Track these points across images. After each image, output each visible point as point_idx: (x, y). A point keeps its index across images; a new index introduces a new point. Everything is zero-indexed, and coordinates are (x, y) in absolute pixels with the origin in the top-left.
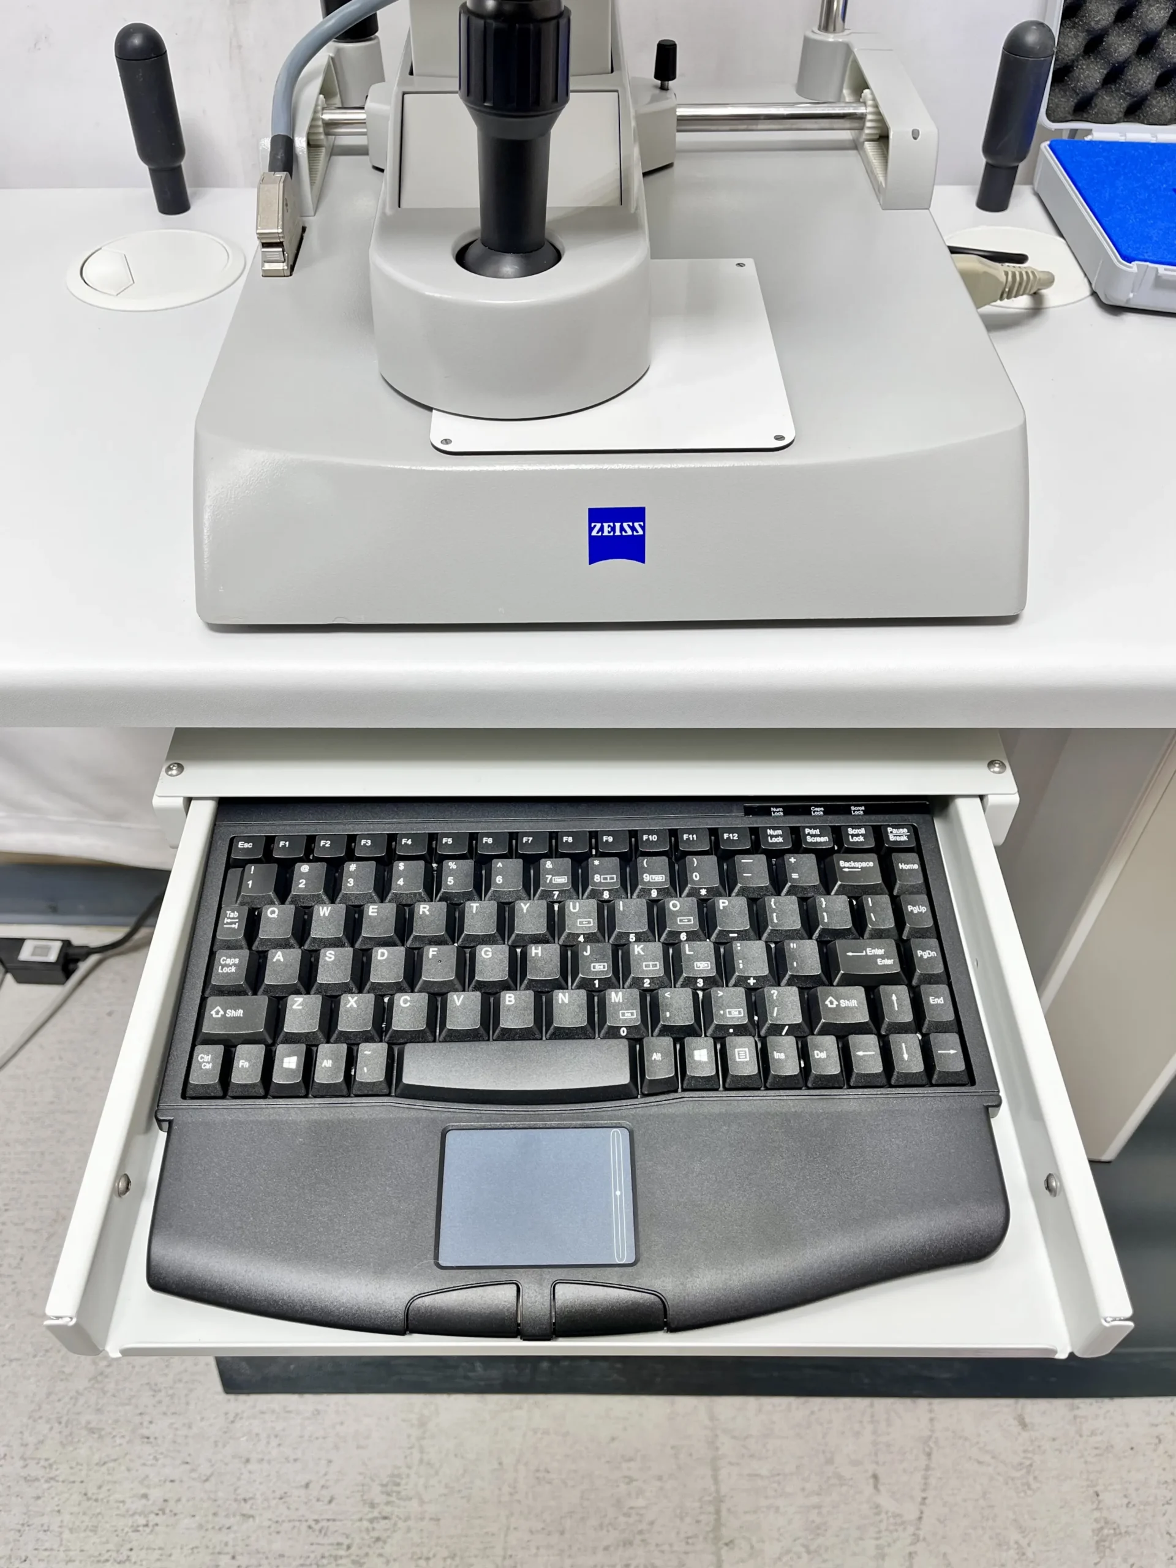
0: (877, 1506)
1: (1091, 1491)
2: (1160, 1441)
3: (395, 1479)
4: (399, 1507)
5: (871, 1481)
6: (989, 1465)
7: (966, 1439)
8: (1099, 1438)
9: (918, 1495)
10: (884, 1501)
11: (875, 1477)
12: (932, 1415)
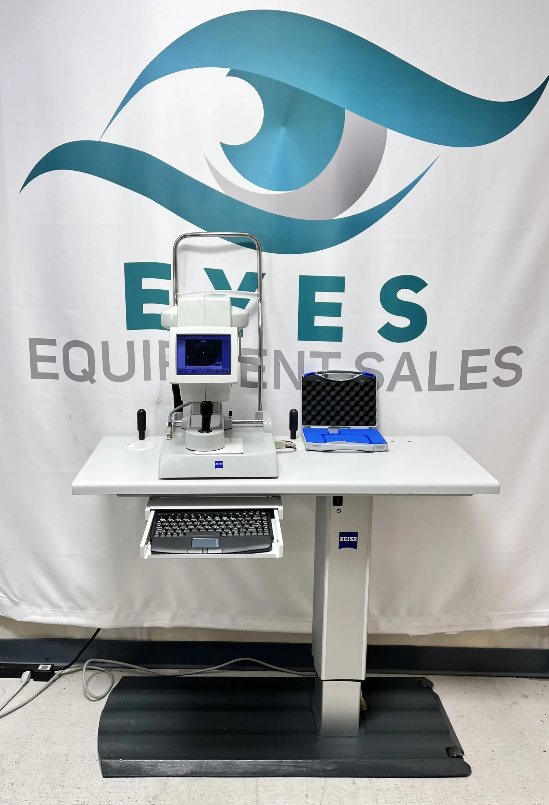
0: (307, 802)
1: (375, 799)
2: (397, 788)
3: (157, 796)
4: (158, 802)
5: (306, 796)
6: (343, 792)
7: (336, 787)
8: (378, 787)
9: (320, 799)
10: (309, 800)
11: (307, 795)
12: (326, 781)
